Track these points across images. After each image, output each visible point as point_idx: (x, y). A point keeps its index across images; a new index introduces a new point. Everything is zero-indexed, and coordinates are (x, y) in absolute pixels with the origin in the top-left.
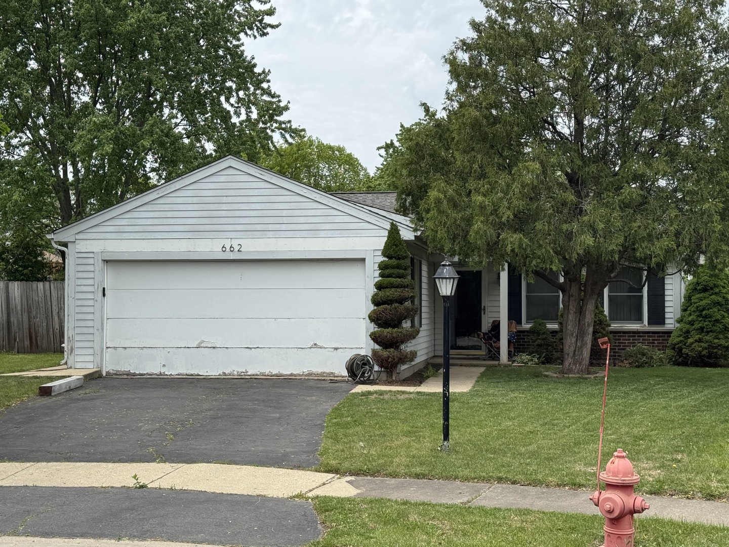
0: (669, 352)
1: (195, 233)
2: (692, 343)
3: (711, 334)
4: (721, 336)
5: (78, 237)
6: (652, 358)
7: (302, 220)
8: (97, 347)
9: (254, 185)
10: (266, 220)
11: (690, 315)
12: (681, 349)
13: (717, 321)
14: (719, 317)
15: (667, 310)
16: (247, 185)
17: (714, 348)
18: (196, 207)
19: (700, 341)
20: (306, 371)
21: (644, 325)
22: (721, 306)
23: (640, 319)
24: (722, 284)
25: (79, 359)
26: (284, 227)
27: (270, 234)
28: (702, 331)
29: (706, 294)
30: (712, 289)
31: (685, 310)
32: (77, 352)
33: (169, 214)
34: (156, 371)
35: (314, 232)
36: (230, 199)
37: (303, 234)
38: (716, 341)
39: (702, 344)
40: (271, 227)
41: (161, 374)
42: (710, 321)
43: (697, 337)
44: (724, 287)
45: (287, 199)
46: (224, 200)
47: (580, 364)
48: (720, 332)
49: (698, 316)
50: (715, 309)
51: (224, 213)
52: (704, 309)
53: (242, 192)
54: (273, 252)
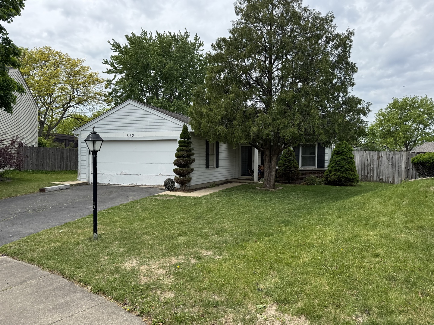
0: (323, 179)
1: (118, 130)
2: (332, 176)
3: (340, 172)
4: (344, 173)
5: (82, 132)
6: (315, 181)
7: (155, 124)
8: (87, 173)
9: (138, 111)
10: (142, 125)
11: (332, 164)
12: (327, 178)
13: (343, 166)
14: (343, 165)
15: (325, 162)
16: (135, 111)
17: (341, 178)
18: (118, 120)
19: (335, 175)
20: (157, 184)
21: (316, 168)
22: (345, 160)
23: (314, 165)
24: (346, 151)
25: (82, 177)
26: (148, 127)
27: (143, 130)
28: (337, 171)
29: (339, 155)
30: (341, 153)
31: (331, 162)
32: (81, 175)
33: (110, 123)
34: (107, 183)
35: (159, 129)
36: (130, 117)
37: (155, 130)
38: (342, 175)
39: (336, 176)
40: (144, 127)
41: (108, 184)
42: (340, 167)
43: (334, 173)
44: (347, 152)
45: (149, 116)
46: (128, 117)
47: (270, 184)
48: (344, 171)
49: (335, 164)
50: (342, 162)
51: (127, 122)
52: (338, 161)
53: (134, 114)
54: (144, 137)
